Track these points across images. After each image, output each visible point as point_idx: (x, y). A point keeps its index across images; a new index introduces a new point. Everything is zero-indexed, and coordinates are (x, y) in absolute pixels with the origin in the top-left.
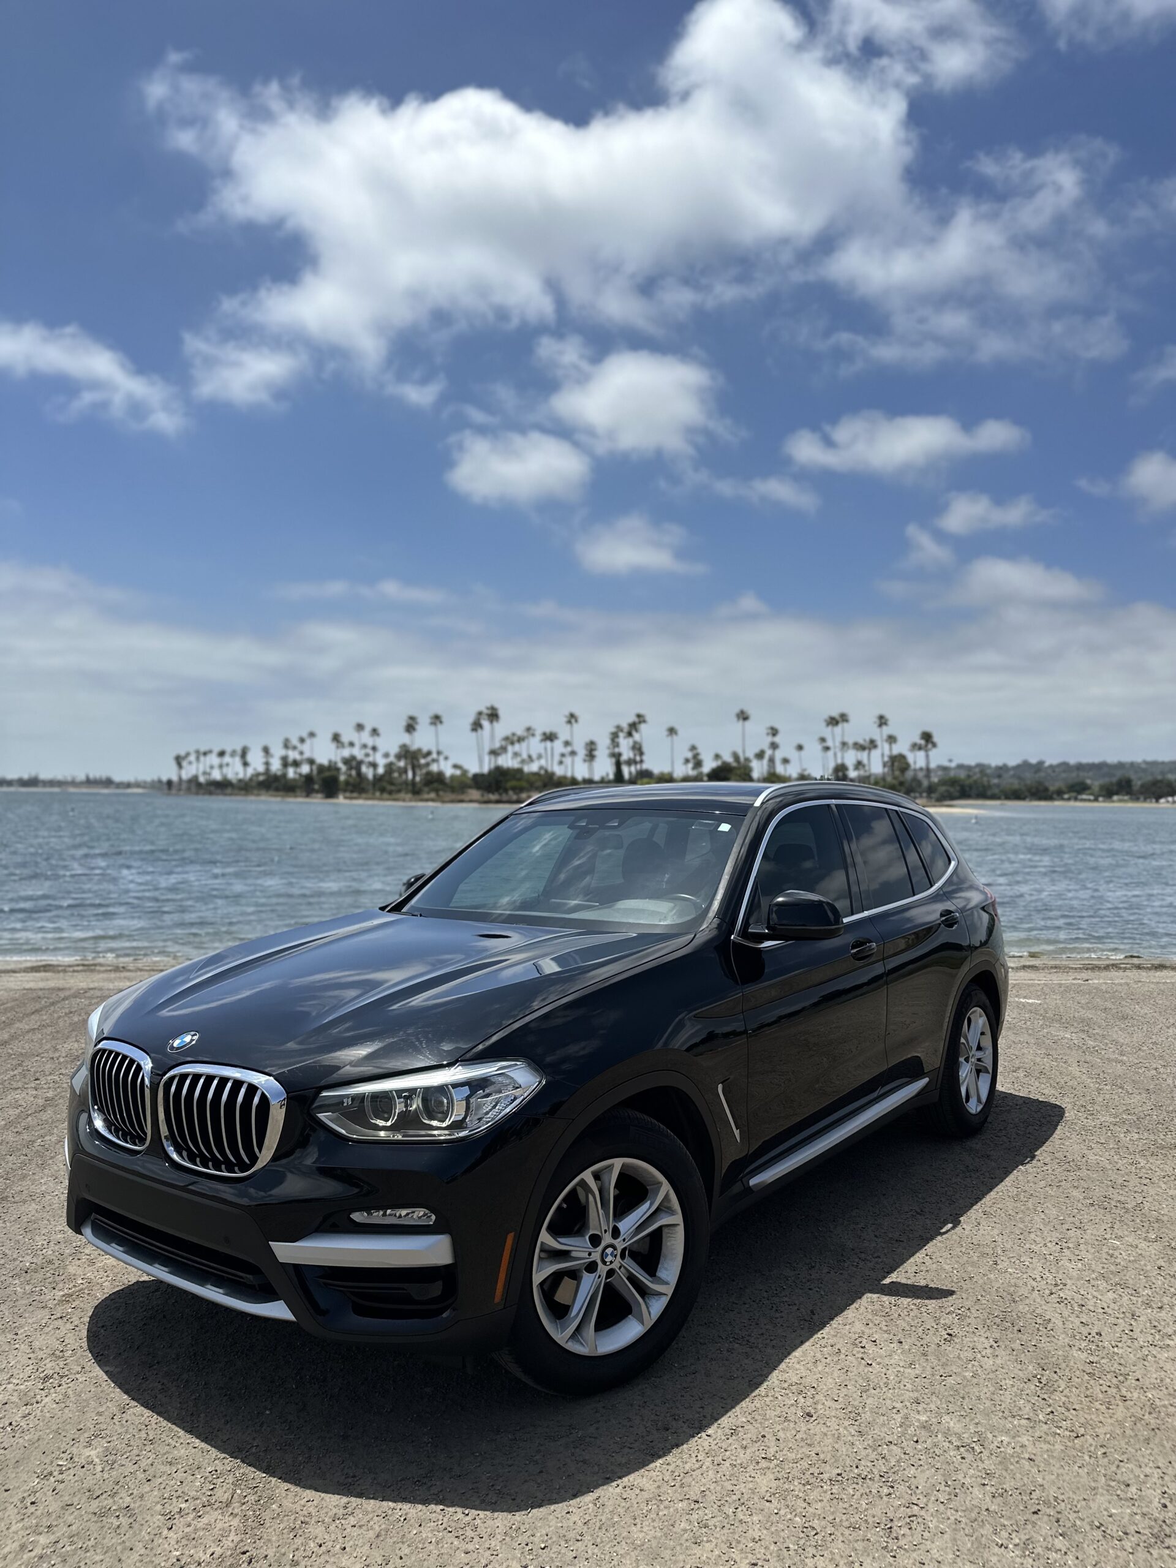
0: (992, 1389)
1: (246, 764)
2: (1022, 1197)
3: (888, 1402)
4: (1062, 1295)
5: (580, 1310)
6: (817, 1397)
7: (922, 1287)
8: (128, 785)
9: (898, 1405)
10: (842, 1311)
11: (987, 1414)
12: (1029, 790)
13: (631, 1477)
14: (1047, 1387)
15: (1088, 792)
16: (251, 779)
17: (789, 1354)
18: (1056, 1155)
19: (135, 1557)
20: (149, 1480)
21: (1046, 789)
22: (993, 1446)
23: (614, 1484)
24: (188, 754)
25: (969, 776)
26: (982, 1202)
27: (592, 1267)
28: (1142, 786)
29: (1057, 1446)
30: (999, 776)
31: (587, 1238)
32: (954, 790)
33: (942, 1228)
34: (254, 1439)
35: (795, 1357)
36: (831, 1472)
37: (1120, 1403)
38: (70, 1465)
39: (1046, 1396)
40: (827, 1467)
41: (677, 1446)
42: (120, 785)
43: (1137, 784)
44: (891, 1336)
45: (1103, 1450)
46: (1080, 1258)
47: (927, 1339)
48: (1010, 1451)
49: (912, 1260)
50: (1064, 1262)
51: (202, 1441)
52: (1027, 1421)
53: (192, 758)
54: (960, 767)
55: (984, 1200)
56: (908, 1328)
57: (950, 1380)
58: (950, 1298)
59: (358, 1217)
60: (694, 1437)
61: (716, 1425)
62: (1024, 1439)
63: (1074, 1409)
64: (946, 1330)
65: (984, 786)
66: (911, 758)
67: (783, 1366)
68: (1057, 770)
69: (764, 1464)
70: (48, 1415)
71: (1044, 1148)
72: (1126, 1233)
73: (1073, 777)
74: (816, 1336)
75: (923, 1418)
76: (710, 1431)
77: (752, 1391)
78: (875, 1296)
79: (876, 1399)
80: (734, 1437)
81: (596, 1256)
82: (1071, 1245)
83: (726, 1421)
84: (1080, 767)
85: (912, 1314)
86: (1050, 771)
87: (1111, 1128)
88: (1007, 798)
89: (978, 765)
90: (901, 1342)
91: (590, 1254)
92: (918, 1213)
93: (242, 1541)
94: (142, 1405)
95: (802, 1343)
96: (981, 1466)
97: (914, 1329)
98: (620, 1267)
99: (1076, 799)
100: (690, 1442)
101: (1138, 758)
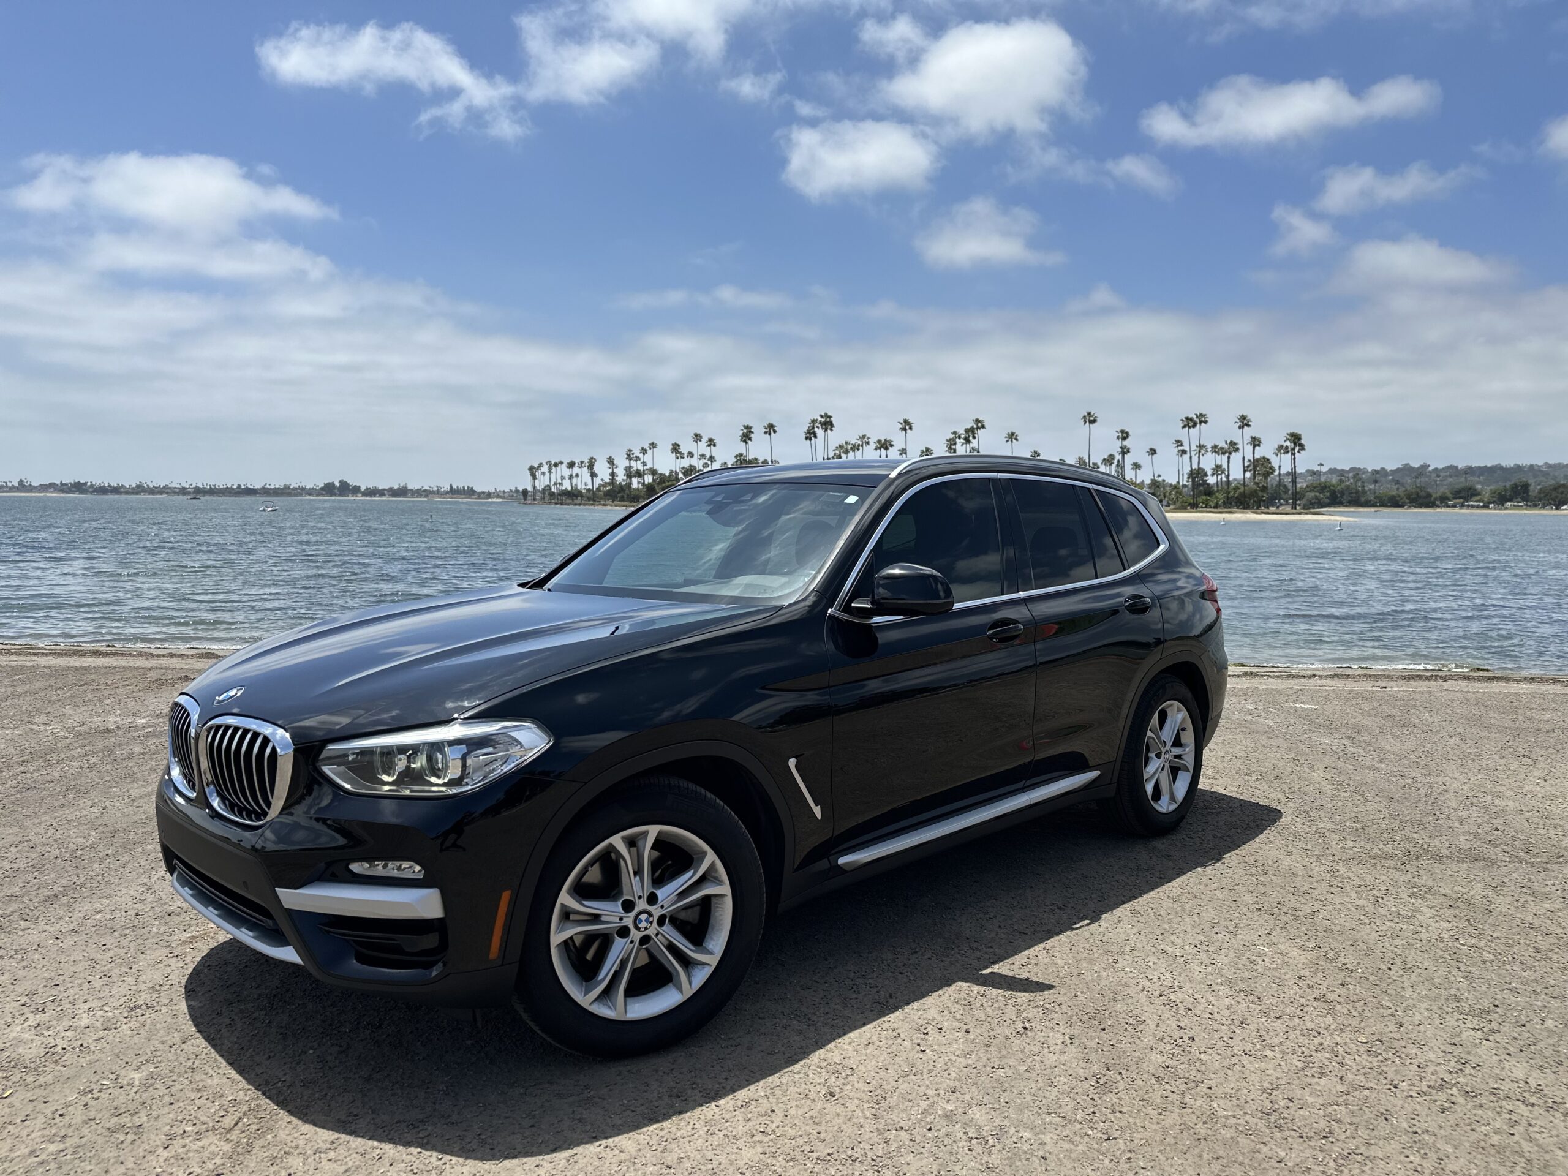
0: (1040, 1084)
1: (593, 475)
2: (1184, 898)
3: (923, 1088)
4: (1172, 997)
5: (608, 973)
6: (851, 1078)
7: (1021, 980)
8: (489, 495)
9: (931, 1093)
10: (924, 997)
11: (1020, 1109)
12: (1409, 497)
13: (617, 1139)
14: (1103, 1086)
15: (1478, 498)
16: (598, 489)
17: (844, 1034)
18: (1247, 859)
19: (122, 1169)
20: (172, 1104)
21: (1429, 495)
22: (1009, 1141)
23: (597, 1144)
24: (541, 465)
25: (1341, 481)
26: (1136, 901)
27: (624, 932)
28: (1541, 491)
29: (1080, 1147)
30: (1376, 482)
31: (620, 903)
32: (1324, 496)
33: (1075, 924)
34: (285, 1075)
35: (850, 1038)
36: (822, 1150)
37: (1177, 1110)
38: (111, 1085)
39: (1096, 1097)
40: (821, 1146)
41: (680, 1113)
42: (481, 495)
43: (1534, 489)
44: (962, 1025)
45: (1129, 1155)
46: (1213, 962)
47: (998, 1030)
48: (1026, 1147)
49: (1026, 952)
50: (1195, 966)
51: (238, 1073)
52: (1061, 1119)
53: (545, 469)
54: (1332, 471)
55: (1140, 899)
56: (983, 1018)
57: (1001, 1072)
58: (1046, 992)
59: (356, 867)
60: (702, 1105)
61: (731, 1096)
62: (1047, 1138)
63: (1120, 1112)
64: (1023, 1023)
65: (1357, 492)
66: (1275, 462)
67: (832, 1045)
68: (1442, 474)
69: (759, 1137)
70: (118, 1040)
71: (1237, 851)
72: (1283, 940)
73: (1461, 482)
74: (883, 1019)
75: (949, 1107)
76: (722, 1102)
77: (787, 1067)
78: (966, 985)
79: (912, 1084)
80: (743, 1110)
81: (628, 921)
82: (1211, 949)
83: (742, 1094)
84: (1470, 471)
85: (996, 1005)
86: (1434, 475)
87: (1326, 834)
88: (1383, 505)
89: (1352, 469)
90: (968, 1032)
91: (621, 919)
92: (1058, 907)
93: (223, 1164)
94: (204, 1038)
95: (864, 1024)
96: (985, 1159)
97: (989, 1019)
98: (657, 934)
99: (1462, 506)
100: (695, 1111)
101: (1539, 461)
